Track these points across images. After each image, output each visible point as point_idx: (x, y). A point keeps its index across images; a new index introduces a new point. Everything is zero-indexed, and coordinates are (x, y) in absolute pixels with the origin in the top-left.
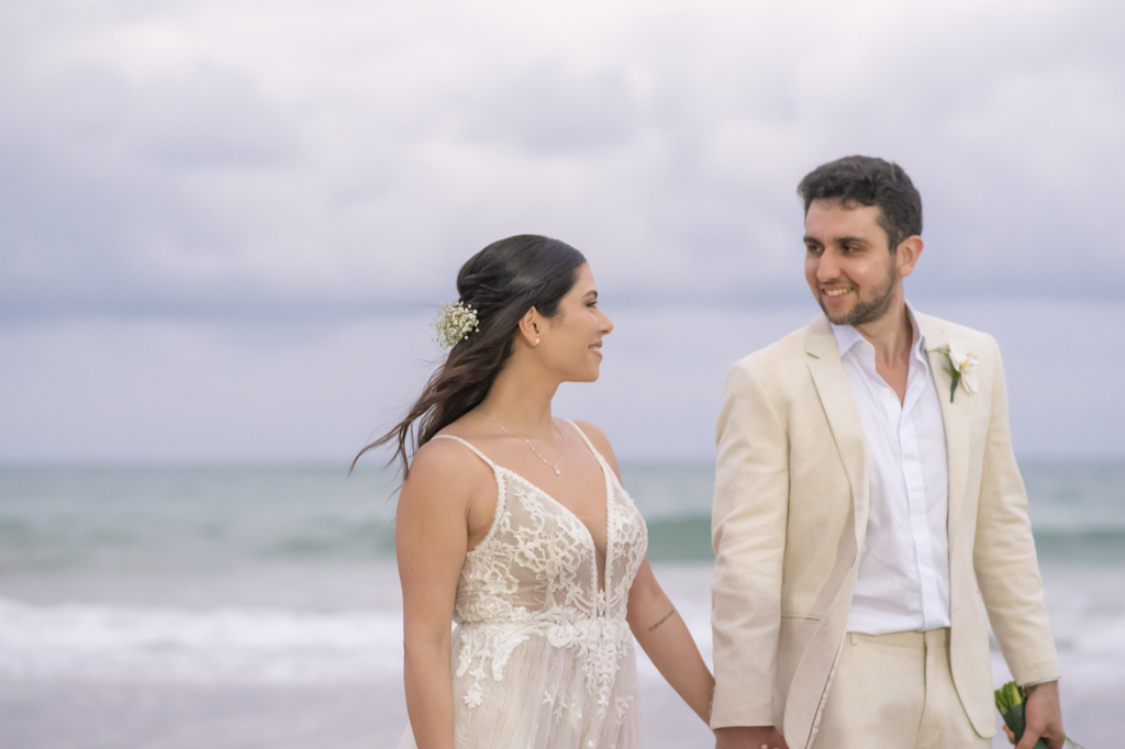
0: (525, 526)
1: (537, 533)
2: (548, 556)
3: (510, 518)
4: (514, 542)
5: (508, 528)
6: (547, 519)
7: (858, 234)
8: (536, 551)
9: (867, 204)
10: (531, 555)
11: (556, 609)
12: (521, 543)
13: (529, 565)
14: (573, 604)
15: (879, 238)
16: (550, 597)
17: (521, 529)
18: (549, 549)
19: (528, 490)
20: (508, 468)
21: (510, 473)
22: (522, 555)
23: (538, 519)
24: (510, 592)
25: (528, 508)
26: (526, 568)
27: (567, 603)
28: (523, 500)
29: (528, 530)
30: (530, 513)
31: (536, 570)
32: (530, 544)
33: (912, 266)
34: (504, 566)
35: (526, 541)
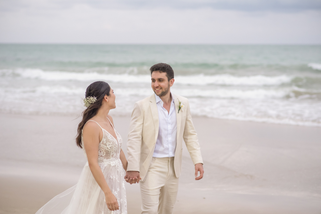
0: (109, 142)
1: (111, 144)
2: (112, 148)
3: (106, 140)
4: (106, 145)
5: (105, 142)
6: (113, 141)
7: (162, 78)
8: (110, 147)
9: (164, 72)
10: (109, 148)
11: (112, 158)
12: (108, 145)
13: (108, 150)
14: (115, 157)
15: (166, 79)
16: (111, 156)
17: (108, 143)
18: (113, 147)
19: (108, 134)
20: (105, 129)
21: (105, 130)
22: (107, 148)
23: (111, 141)
24: (104, 155)
25: (109, 138)
26: (108, 151)
27: (114, 157)
28: (108, 136)
29: (109, 143)
30: (109, 140)
31: (110, 151)
32: (109, 146)
33: (173, 84)
34: (103, 150)
35: (109, 145)
